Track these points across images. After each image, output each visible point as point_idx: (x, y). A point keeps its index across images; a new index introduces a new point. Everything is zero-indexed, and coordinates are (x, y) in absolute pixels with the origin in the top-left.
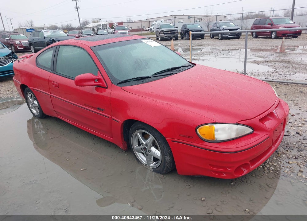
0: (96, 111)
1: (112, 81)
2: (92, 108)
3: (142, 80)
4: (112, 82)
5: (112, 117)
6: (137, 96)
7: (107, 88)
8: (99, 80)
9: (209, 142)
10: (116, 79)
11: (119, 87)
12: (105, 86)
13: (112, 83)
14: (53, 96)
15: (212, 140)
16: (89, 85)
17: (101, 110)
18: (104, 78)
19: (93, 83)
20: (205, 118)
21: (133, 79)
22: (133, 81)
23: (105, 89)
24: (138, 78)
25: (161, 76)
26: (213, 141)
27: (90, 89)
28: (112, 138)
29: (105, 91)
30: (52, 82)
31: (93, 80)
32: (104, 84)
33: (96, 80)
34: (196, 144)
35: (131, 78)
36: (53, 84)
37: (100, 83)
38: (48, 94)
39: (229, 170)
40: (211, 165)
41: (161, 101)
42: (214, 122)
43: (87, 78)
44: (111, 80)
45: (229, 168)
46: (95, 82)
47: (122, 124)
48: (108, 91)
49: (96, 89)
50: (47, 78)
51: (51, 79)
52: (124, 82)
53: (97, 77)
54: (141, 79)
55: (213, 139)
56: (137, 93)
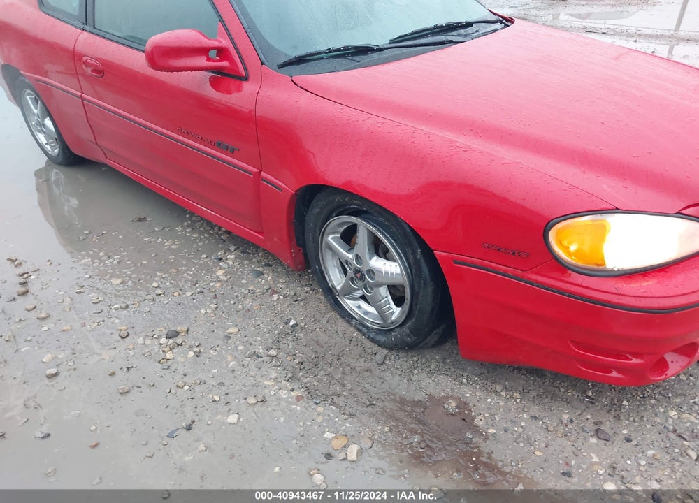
0: (215, 152)
1: (261, 55)
2: (201, 141)
3: (355, 58)
4: (263, 59)
5: (263, 173)
6: (342, 107)
7: (246, 79)
8: (222, 52)
9: (585, 274)
10: (275, 49)
11: (284, 75)
12: (239, 73)
13: (262, 63)
14: (89, 101)
15: (595, 267)
16: (192, 69)
17: (226, 150)
18: (238, 46)
19: (201, 61)
20: (578, 192)
21: (329, 51)
22: (329, 58)
23: (239, 82)
24: (346, 48)
25: (416, 46)
26: (598, 271)
27: (196, 80)
28: (261, 233)
29: (239, 89)
30: (85, 58)
31: (204, 51)
32: (238, 67)
33: (213, 54)
34: (540, 278)
35: (323, 48)
36: (86, 63)
37: (225, 64)
38: (76, 96)
39: (635, 361)
40: (578, 345)
41: (423, 128)
42: (609, 207)
43: (184, 44)
44: (259, 52)
45: (637, 355)
46: (209, 59)
47: (293, 195)
48: (248, 87)
49: (214, 83)
50: (71, 46)
51: (79, 48)
52: (300, 60)
53: (216, 44)
54: (354, 54)
55: (598, 265)
56: (344, 97)
